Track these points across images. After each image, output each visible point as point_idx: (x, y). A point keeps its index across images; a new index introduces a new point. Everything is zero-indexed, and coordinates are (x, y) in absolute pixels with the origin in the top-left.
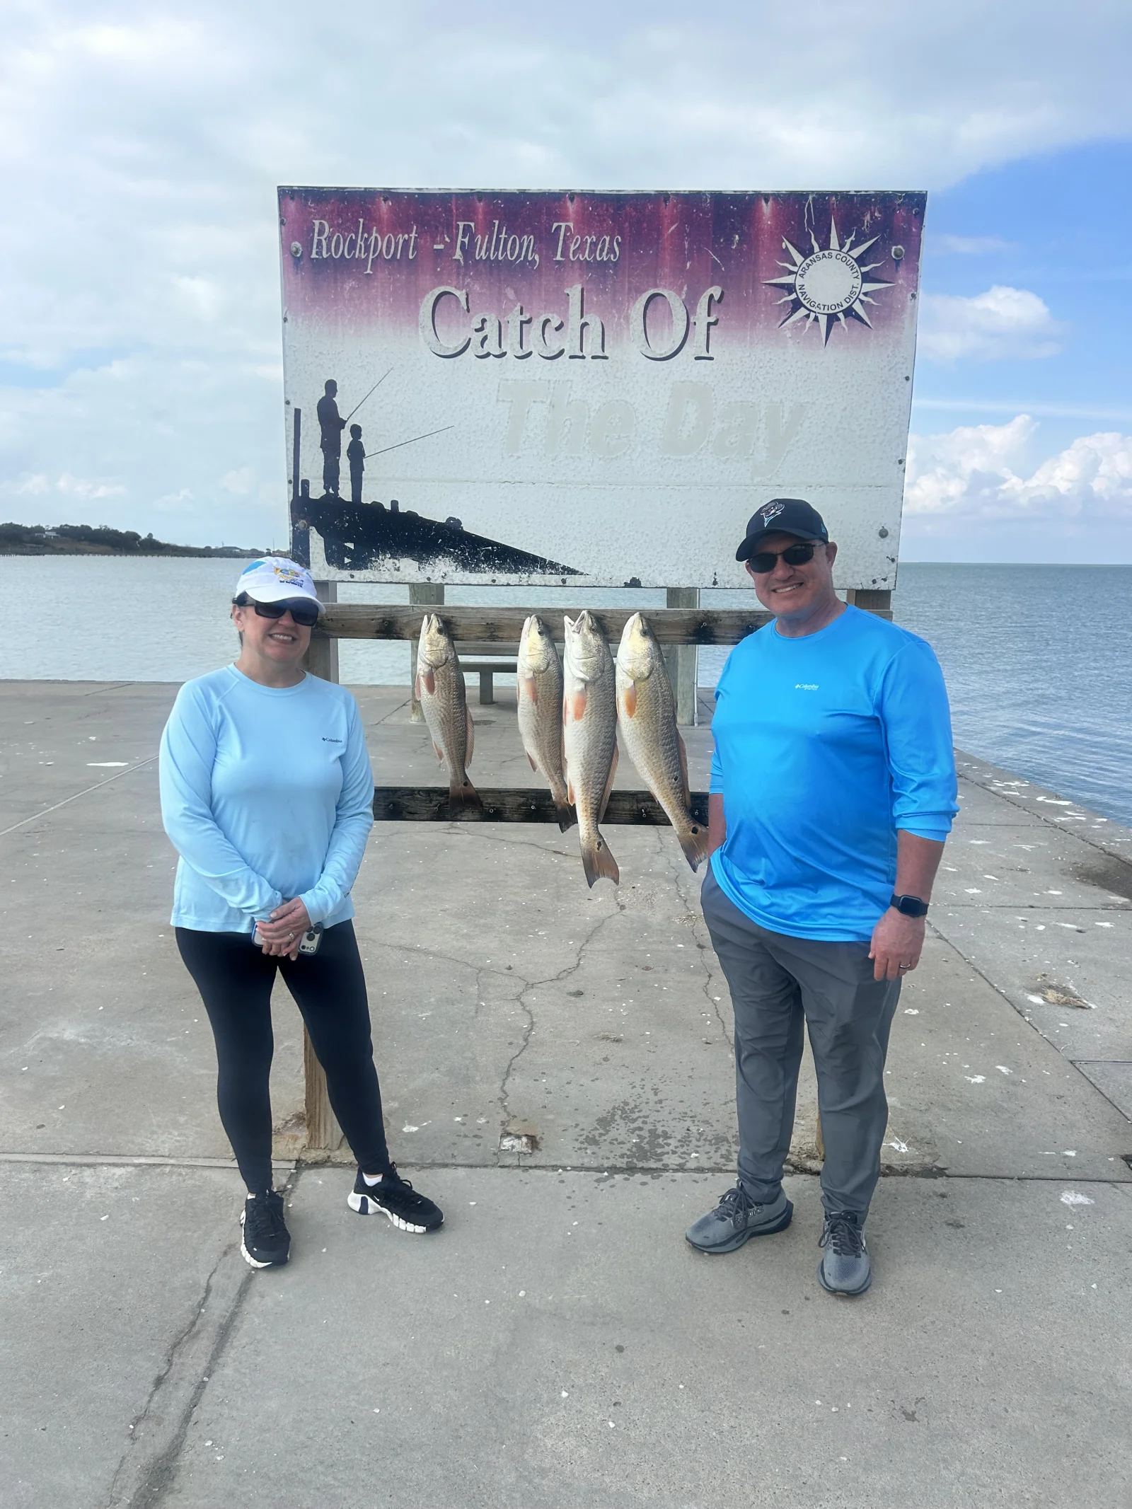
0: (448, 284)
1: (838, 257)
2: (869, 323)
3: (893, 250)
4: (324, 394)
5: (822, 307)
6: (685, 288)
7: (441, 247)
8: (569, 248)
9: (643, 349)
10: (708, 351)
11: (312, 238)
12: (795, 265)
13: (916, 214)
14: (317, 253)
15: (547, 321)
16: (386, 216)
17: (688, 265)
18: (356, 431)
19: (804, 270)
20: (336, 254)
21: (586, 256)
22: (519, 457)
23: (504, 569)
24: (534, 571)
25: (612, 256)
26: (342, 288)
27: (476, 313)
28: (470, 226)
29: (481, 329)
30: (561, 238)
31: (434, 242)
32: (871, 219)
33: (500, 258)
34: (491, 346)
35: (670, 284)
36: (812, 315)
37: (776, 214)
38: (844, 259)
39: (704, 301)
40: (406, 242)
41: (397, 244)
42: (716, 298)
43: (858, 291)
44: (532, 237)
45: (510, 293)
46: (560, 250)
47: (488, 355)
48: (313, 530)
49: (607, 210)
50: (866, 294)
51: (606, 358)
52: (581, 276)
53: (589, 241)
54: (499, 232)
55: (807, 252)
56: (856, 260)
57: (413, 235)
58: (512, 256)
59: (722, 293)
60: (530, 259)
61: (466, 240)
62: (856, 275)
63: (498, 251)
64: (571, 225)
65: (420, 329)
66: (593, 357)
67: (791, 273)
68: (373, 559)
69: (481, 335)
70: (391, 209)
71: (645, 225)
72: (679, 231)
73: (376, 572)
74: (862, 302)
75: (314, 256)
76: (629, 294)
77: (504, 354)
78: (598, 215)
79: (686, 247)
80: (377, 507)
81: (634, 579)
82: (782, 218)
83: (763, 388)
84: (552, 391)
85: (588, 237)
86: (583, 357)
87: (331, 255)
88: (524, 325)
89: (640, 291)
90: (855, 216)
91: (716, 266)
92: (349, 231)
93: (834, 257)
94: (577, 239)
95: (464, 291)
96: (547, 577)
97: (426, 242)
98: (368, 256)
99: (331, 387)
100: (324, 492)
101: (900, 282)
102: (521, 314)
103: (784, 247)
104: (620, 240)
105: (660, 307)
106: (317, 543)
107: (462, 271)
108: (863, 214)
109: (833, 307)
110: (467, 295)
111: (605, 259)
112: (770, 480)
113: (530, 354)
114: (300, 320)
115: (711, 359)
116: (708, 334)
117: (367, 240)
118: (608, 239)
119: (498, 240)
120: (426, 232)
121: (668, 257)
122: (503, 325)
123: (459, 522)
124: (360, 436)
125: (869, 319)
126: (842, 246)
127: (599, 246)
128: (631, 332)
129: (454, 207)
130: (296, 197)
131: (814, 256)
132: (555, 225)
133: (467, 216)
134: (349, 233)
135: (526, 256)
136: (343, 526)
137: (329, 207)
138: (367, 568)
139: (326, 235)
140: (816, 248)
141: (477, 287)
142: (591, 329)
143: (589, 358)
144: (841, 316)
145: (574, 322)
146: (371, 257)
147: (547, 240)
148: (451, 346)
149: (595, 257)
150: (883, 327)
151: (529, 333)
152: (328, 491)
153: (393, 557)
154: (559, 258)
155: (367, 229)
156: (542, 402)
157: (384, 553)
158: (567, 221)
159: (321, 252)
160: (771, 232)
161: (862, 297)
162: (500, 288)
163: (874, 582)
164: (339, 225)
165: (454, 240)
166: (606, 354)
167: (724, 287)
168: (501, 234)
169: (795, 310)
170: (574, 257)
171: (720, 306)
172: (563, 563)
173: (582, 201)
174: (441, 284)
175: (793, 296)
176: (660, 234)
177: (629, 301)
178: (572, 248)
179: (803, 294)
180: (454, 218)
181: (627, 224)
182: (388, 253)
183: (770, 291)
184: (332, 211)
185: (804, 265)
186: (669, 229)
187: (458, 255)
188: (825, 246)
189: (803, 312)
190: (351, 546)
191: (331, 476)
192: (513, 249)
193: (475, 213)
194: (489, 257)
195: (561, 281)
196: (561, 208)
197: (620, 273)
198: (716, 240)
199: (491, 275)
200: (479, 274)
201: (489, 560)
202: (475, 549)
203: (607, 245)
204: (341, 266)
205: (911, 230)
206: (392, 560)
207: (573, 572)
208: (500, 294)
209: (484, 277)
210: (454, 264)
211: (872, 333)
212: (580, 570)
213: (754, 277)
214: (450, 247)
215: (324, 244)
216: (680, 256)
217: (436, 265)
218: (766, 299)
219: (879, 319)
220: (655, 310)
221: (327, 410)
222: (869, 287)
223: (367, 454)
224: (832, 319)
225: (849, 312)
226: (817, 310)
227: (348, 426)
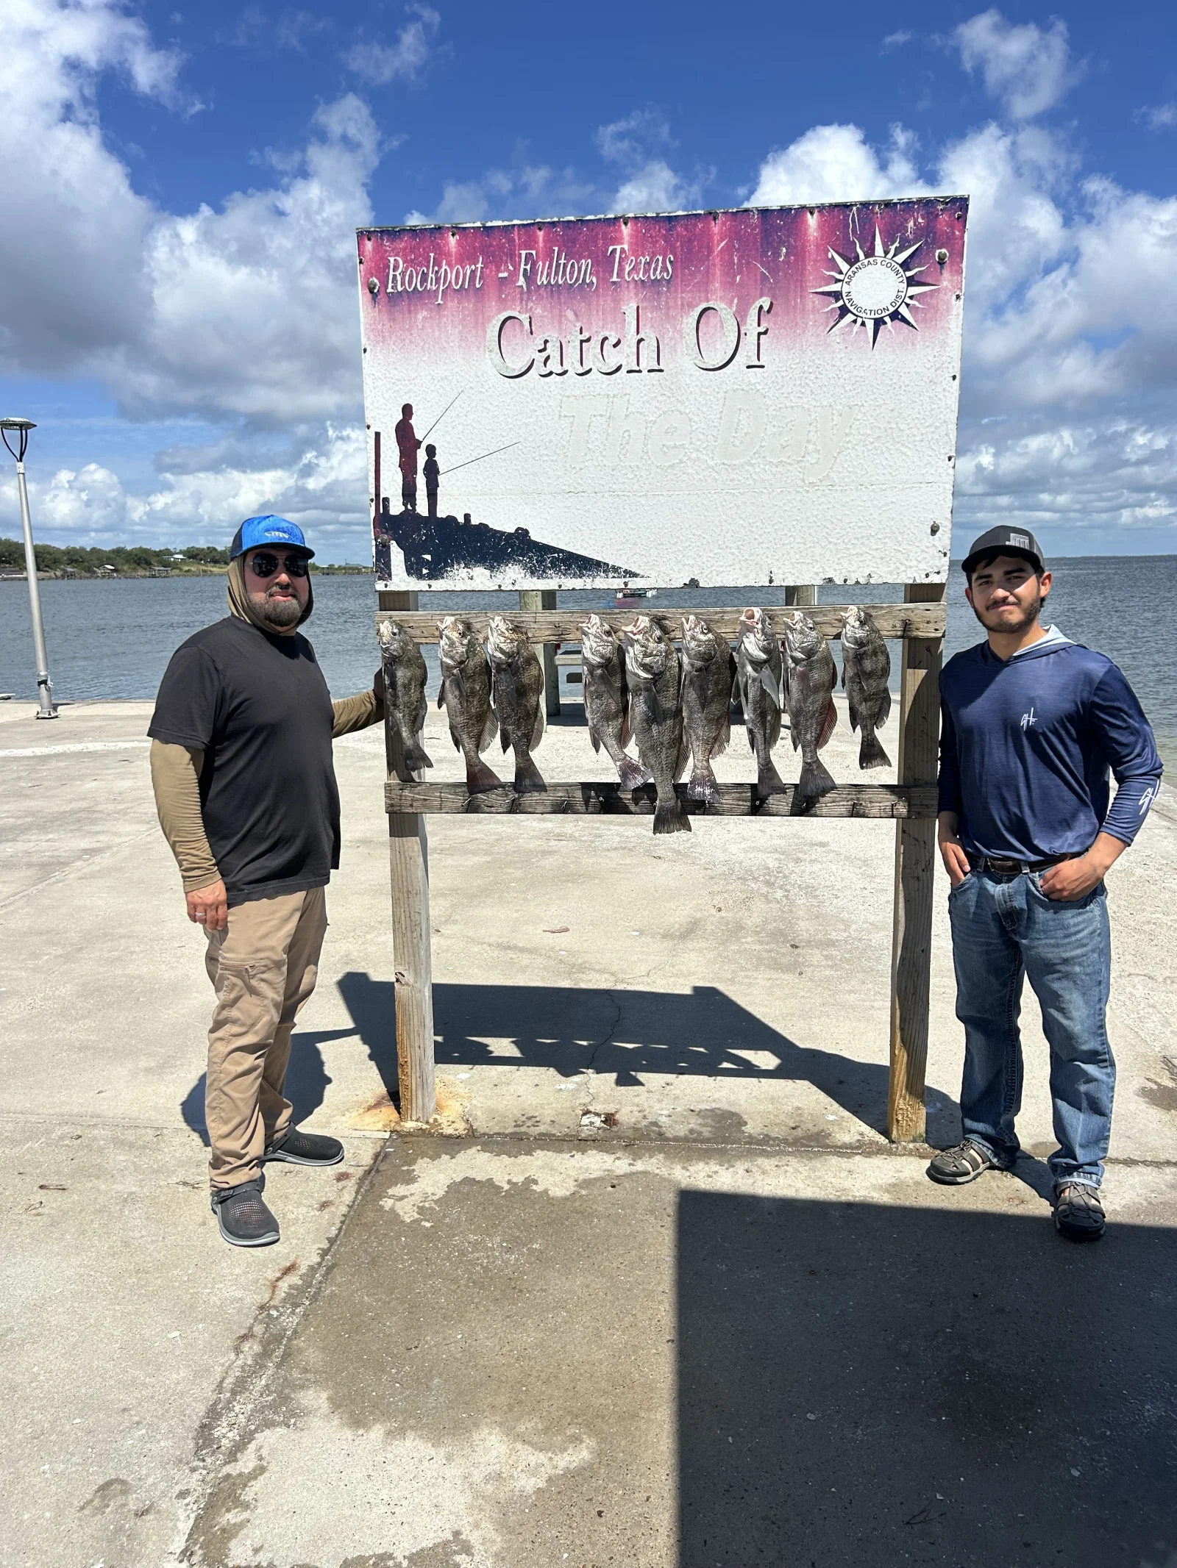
0: (512, 309)
1: (883, 263)
2: (914, 324)
3: (937, 254)
4: (401, 417)
5: (869, 312)
6: (736, 301)
7: (505, 275)
8: (624, 269)
9: (697, 362)
10: (759, 359)
11: (388, 274)
12: (841, 273)
13: (958, 218)
14: (392, 288)
15: (605, 339)
16: (454, 250)
17: (738, 279)
18: (431, 450)
19: (850, 277)
20: (410, 287)
21: (641, 276)
22: (581, 468)
23: (570, 574)
24: (598, 575)
25: (665, 274)
26: (415, 318)
27: (538, 335)
28: (532, 254)
29: (544, 350)
30: (617, 260)
31: (499, 271)
32: (915, 225)
33: (560, 282)
34: (554, 366)
35: (721, 297)
36: (859, 321)
37: (821, 226)
38: (889, 265)
39: (753, 313)
40: (473, 272)
41: (465, 275)
42: (766, 308)
43: (903, 294)
44: (589, 260)
45: (570, 314)
46: (616, 271)
47: (551, 373)
48: (394, 545)
49: (659, 231)
50: (911, 297)
51: (661, 371)
52: (636, 295)
53: (643, 261)
54: (559, 258)
55: (852, 261)
56: (901, 265)
57: (479, 265)
58: (571, 279)
59: (772, 304)
60: (588, 281)
61: (528, 267)
62: (900, 280)
63: (558, 275)
64: (626, 247)
65: (487, 353)
66: (649, 371)
67: (838, 281)
68: (449, 569)
69: (545, 354)
70: (459, 242)
71: (696, 243)
72: (728, 249)
73: (451, 581)
74: (908, 305)
75: (390, 290)
76: (681, 309)
77: (565, 372)
78: (651, 237)
79: (736, 261)
80: (451, 519)
81: (692, 580)
82: (827, 230)
83: (812, 393)
84: (611, 404)
85: (641, 258)
86: (640, 371)
87: (405, 288)
88: (584, 344)
89: (691, 306)
90: (899, 223)
91: (764, 278)
92: (421, 265)
93: (879, 263)
94: (632, 260)
95: (527, 316)
96: (610, 580)
97: (491, 272)
98: (439, 287)
99: (407, 410)
100: (403, 508)
101: (945, 284)
102: (581, 333)
103: (830, 256)
104: (672, 259)
105: (712, 321)
106: (397, 555)
107: (525, 297)
108: (907, 221)
109: (880, 312)
110: (530, 318)
111: (659, 278)
112: (822, 480)
113: (590, 370)
114: (378, 350)
115: (763, 367)
116: (759, 344)
117: (437, 272)
118: (661, 258)
119: (558, 265)
120: (491, 262)
121: (718, 272)
122: (564, 345)
123: (526, 532)
124: (434, 455)
125: (916, 321)
126: (886, 253)
127: (653, 266)
128: (685, 345)
129: (516, 238)
130: (373, 239)
131: (859, 263)
132: (611, 248)
133: (530, 243)
134: (421, 267)
135: (584, 280)
136: (420, 539)
137: (402, 245)
138: (443, 578)
139: (400, 271)
140: (862, 256)
141: (539, 311)
142: (647, 344)
143: (645, 372)
144: (887, 319)
145: (631, 338)
146: (441, 288)
147: (604, 263)
148: (516, 367)
149: (649, 276)
150: (930, 328)
151: (588, 350)
152: (406, 507)
153: (466, 566)
154: (615, 279)
155: (437, 263)
156: (601, 416)
157: (459, 563)
158: (622, 244)
159: (396, 286)
160: (817, 244)
161: (907, 300)
162: (560, 311)
163: (927, 576)
164: (412, 261)
165: (516, 268)
166: (661, 367)
167: (773, 297)
168: (561, 259)
169: (842, 316)
170: (629, 277)
171: (769, 316)
172: (624, 567)
173: (636, 224)
174: (505, 310)
175: (841, 303)
176: (710, 251)
177: (682, 316)
178: (628, 269)
180: (517, 248)
181: (678, 243)
182: (457, 283)
183: (817, 299)
184: (405, 248)
185: (850, 273)
186: (718, 245)
187: (521, 281)
188: (870, 253)
189: (850, 318)
190: (428, 557)
191: (409, 494)
192: (572, 273)
193: (537, 242)
194: (549, 282)
195: (617, 301)
196: (616, 231)
197: (672, 289)
198: (764, 254)
199: (552, 298)
200: (540, 298)
201: (555, 566)
202: (542, 556)
203: (660, 264)
204: (415, 298)
205: (954, 233)
206: (466, 570)
207: (635, 575)
208: (561, 316)
209: (545, 300)
210: (518, 290)
211: (919, 335)
212: (642, 573)
213: (801, 287)
214: (514, 275)
215: (399, 278)
216: (730, 271)
217: (501, 292)
218: (814, 307)
219: (924, 320)
220: (707, 323)
221: (404, 432)
222: (914, 290)
223: (441, 471)
224: (879, 323)
225: (895, 316)
226: (864, 315)
227: (424, 446)
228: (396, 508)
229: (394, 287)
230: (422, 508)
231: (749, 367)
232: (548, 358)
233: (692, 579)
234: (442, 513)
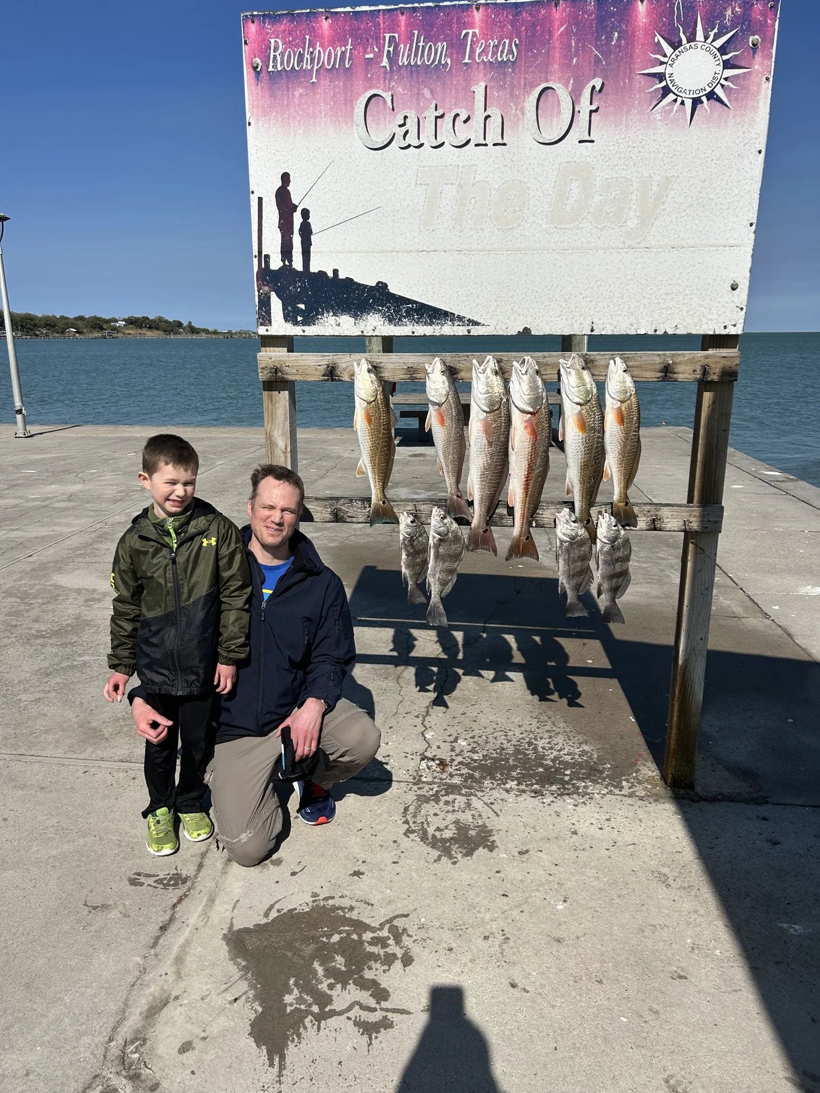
0: (377, 88)
1: (703, 47)
2: (728, 104)
3: (751, 40)
4: (280, 184)
5: (688, 92)
6: (572, 82)
7: (371, 56)
8: (475, 51)
9: (536, 136)
10: (589, 135)
11: (270, 53)
12: (665, 56)
13: (772, 7)
14: (273, 67)
15: (457, 115)
16: (327, 33)
17: (575, 61)
18: (305, 213)
19: (673, 60)
20: (288, 67)
21: (489, 57)
22: (433, 231)
23: (422, 322)
24: (446, 323)
25: (511, 56)
26: (293, 95)
27: (399, 112)
28: (395, 37)
29: (404, 125)
30: (469, 43)
31: (366, 52)
32: (732, 14)
33: (419, 63)
34: (412, 139)
35: (559, 78)
36: (679, 100)
37: (649, 13)
38: (708, 49)
39: (587, 92)
40: (343, 53)
41: (336, 55)
42: (598, 88)
43: (719, 76)
44: (445, 43)
45: (427, 92)
46: (467, 53)
47: (409, 146)
48: (273, 296)
49: (507, 17)
50: (726, 79)
51: (504, 144)
52: (485, 75)
53: (492, 44)
54: (418, 41)
55: (676, 44)
56: (719, 50)
57: (349, 47)
58: (428, 61)
59: (603, 85)
60: (443, 62)
61: (391, 49)
62: (718, 62)
63: (417, 57)
64: (477, 31)
65: (355, 128)
66: (494, 145)
67: (662, 63)
68: (320, 317)
69: (404, 129)
70: (331, 26)
71: (539, 28)
72: (568, 32)
73: (322, 328)
74: (723, 86)
75: (270, 69)
76: (524, 89)
77: (422, 145)
78: (499, 22)
79: (573, 45)
80: (322, 274)
82: (655, 16)
83: (635, 165)
84: (460, 174)
85: (490, 41)
86: (486, 145)
87: (284, 68)
88: (438, 120)
89: (533, 86)
90: (718, 11)
91: (598, 60)
92: (297, 46)
93: (699, 48)
94: (482, 43)
95: (390, 93)
96: (456, 328)
97: (359, 53)
98: (313, 67)
99: (286, 178)
100: (281, 264)
101: (756, 67)
102: (436, 110)
103: (656, 41)
104: (517, 42)
105: (550, 98)
106: (276, 304)
107: (388, 76)
108: (725, 9)
109: (698, 92)
110: (392, 96)
111: (505, 60)
112: (639, 243)
113: (443, 143)
114: (261, 124)
115: (592, 141)
116: (590, 121)
117: (312, 53)
118: (507, 42)
119: (417, 47)
120: (359, 44)
121: (557, 55)
122: (421, 121)
123: (385, 285)
124: (308, 217)
125: (729, 101)
126: (706, 38)
127: (501, 48)
128: (525, 121)
129: (381, 21)
130: (256, 21)
131: (682, 48)
132: (464, 32)
133: (393, 28)
134: (298, 48)
135: (440, 61)
136: (296, 291)
137: (281, 28)
138: (315, 324)
139: (279, 52)
140: (684, 41)
141: (400, 89)
142: (492, 121)
143: (490, 145)
144: (704, 99)
145: (479, 115)
146: (316, 68)
147: (457, 46)
148: (379, 140)
149: (497, 58)
150: (741, 107)
151: (442, 125)
152: (284, 263)
153: (335, 314)
154: (466, 60)
155: (312, 44)
156: (452, 184)
157: (328, 312)
158: (474, 28)
159: (276, 66)
160: (646, 28)
161: (722, 81)
162: (419, 90)
163: (725, 327)
164: (290, 42)
165: (381, 50)
166: (505, 141)
167: (605, 78)
168: (420, 42)
169: (664, 96)
170: (479, 59)
171: (600, 95)
172: (468, 317)
173: (486, 10)
174: (371, 88)
175: (664, 84)
176: (551, 34)
177: (524, 96)
178: (478, 51)
179: (672, 81)
180: (382, 31)
181: (523, 28)
182: (329, 63)
183: (643, 80)
184: (284, 31)
185: (673, 56)
186: (558, 32)
187: (385, 62)
188: (692, 38)
189: (671, 97)
190: (302, 306)
191: (286, 252)
192: (429, 55)
193: (399, 26)
194: (410, 62)
195: (469, 81)
196: (469, 17)
197: (517, 70)
198: (598, 38)
199: (411, 78)
200: (401, 77)
201: (410, 315)
202: (398, 307)
203: (507, 47)
204: (292, 76)
205: (766, 21)
206: (334, 317)
207: (476, 324)
208: (419, 94)
209: (405, 79)
210: (382, 70)
211: (732, 112)
212: (482, 322)
213: (630, 68)
214: (379, 56)
215: (279, 58)
216: (568, 54)
217: (367, 72)
218: (640, 87)
219: (736, 100)
220: (546, 101)
221: (283, 197)
222: (729, 73)
223: (314, 232)
224: (696, 102)
225: (711, 96)
226: (683, 95)
227: (299, 209)
228: (276, 264)
229: (275, 66)
230: (298, 264)
231: (580, 142)
232: (407, 132)
233: (526, 328)
234: (314, 269)
